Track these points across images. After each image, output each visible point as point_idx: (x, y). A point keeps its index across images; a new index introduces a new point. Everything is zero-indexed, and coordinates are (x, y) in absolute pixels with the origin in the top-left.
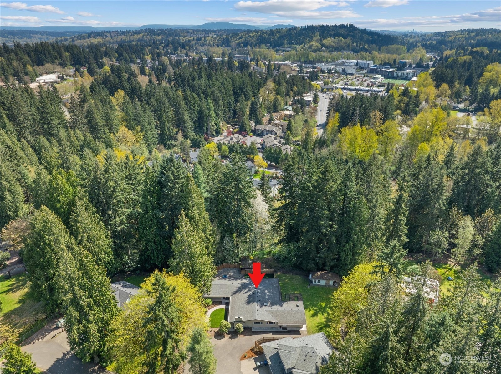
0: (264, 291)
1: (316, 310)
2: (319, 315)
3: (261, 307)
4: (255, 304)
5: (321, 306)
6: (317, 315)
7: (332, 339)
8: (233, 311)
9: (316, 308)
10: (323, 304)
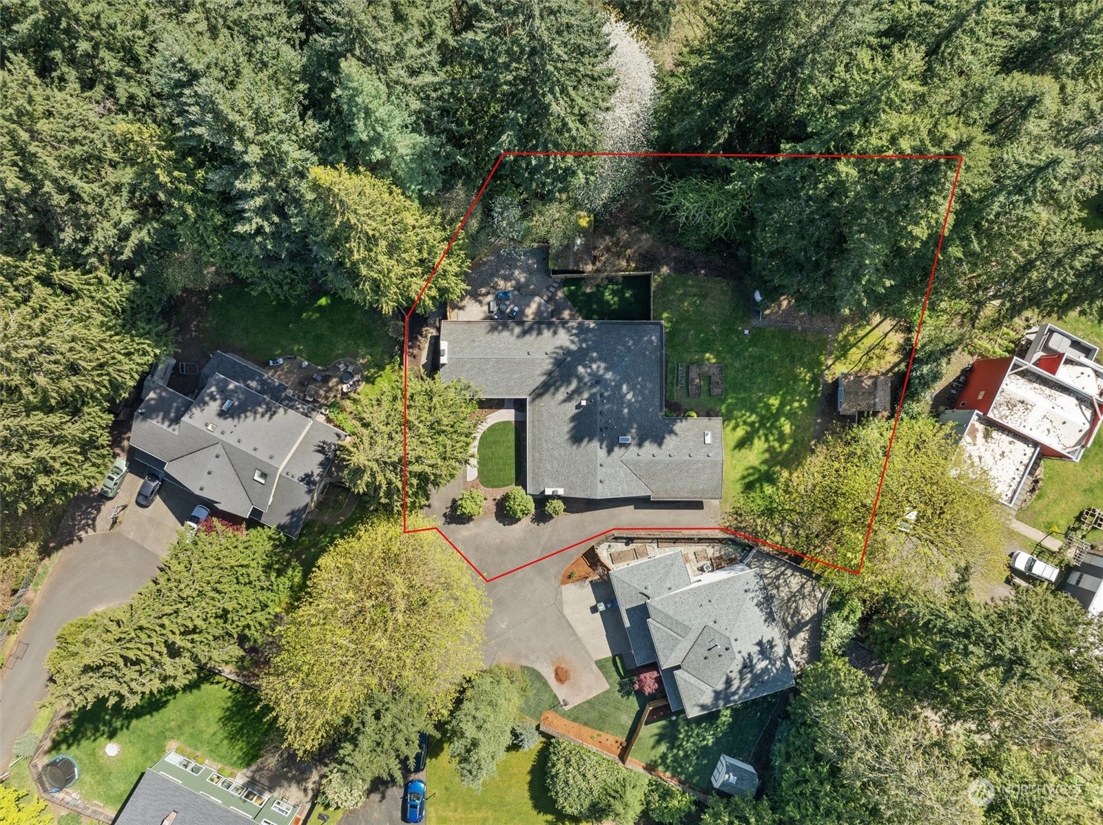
0: (619, 387)
1: (752, 424)
2: (756, 441)
3: (610, 451)
4: (595, 444)
5: (768, 407)
6: (752, 443)
7: (776, 521)
8: (537, 455)
9: (754, 418)
10: (774, 402)
